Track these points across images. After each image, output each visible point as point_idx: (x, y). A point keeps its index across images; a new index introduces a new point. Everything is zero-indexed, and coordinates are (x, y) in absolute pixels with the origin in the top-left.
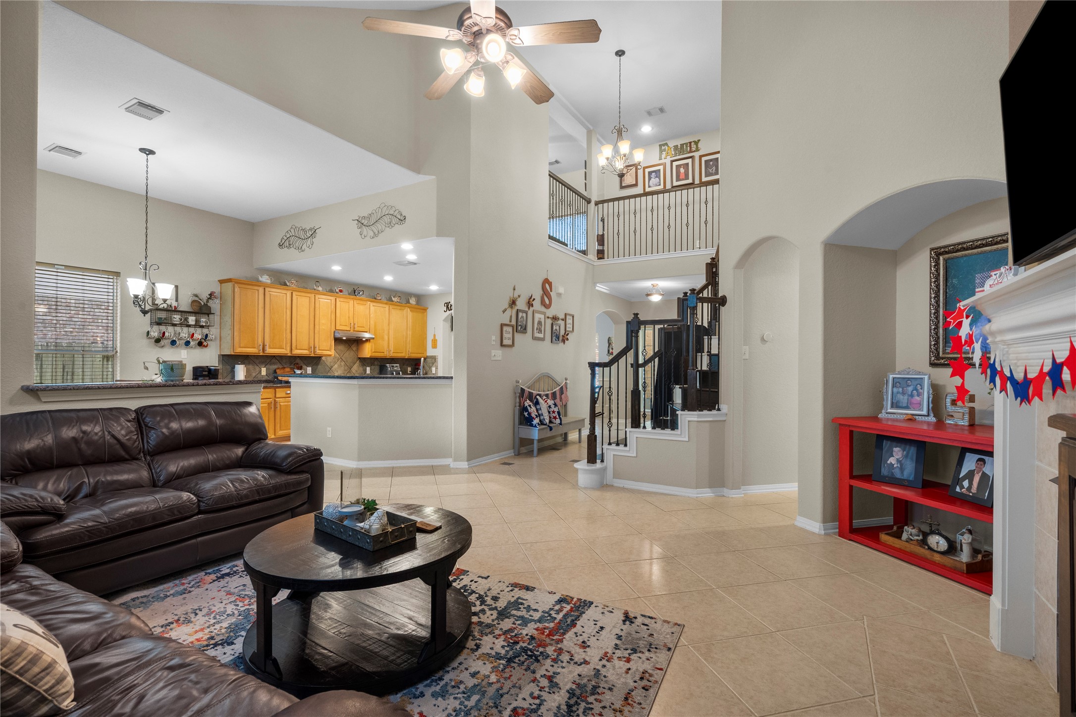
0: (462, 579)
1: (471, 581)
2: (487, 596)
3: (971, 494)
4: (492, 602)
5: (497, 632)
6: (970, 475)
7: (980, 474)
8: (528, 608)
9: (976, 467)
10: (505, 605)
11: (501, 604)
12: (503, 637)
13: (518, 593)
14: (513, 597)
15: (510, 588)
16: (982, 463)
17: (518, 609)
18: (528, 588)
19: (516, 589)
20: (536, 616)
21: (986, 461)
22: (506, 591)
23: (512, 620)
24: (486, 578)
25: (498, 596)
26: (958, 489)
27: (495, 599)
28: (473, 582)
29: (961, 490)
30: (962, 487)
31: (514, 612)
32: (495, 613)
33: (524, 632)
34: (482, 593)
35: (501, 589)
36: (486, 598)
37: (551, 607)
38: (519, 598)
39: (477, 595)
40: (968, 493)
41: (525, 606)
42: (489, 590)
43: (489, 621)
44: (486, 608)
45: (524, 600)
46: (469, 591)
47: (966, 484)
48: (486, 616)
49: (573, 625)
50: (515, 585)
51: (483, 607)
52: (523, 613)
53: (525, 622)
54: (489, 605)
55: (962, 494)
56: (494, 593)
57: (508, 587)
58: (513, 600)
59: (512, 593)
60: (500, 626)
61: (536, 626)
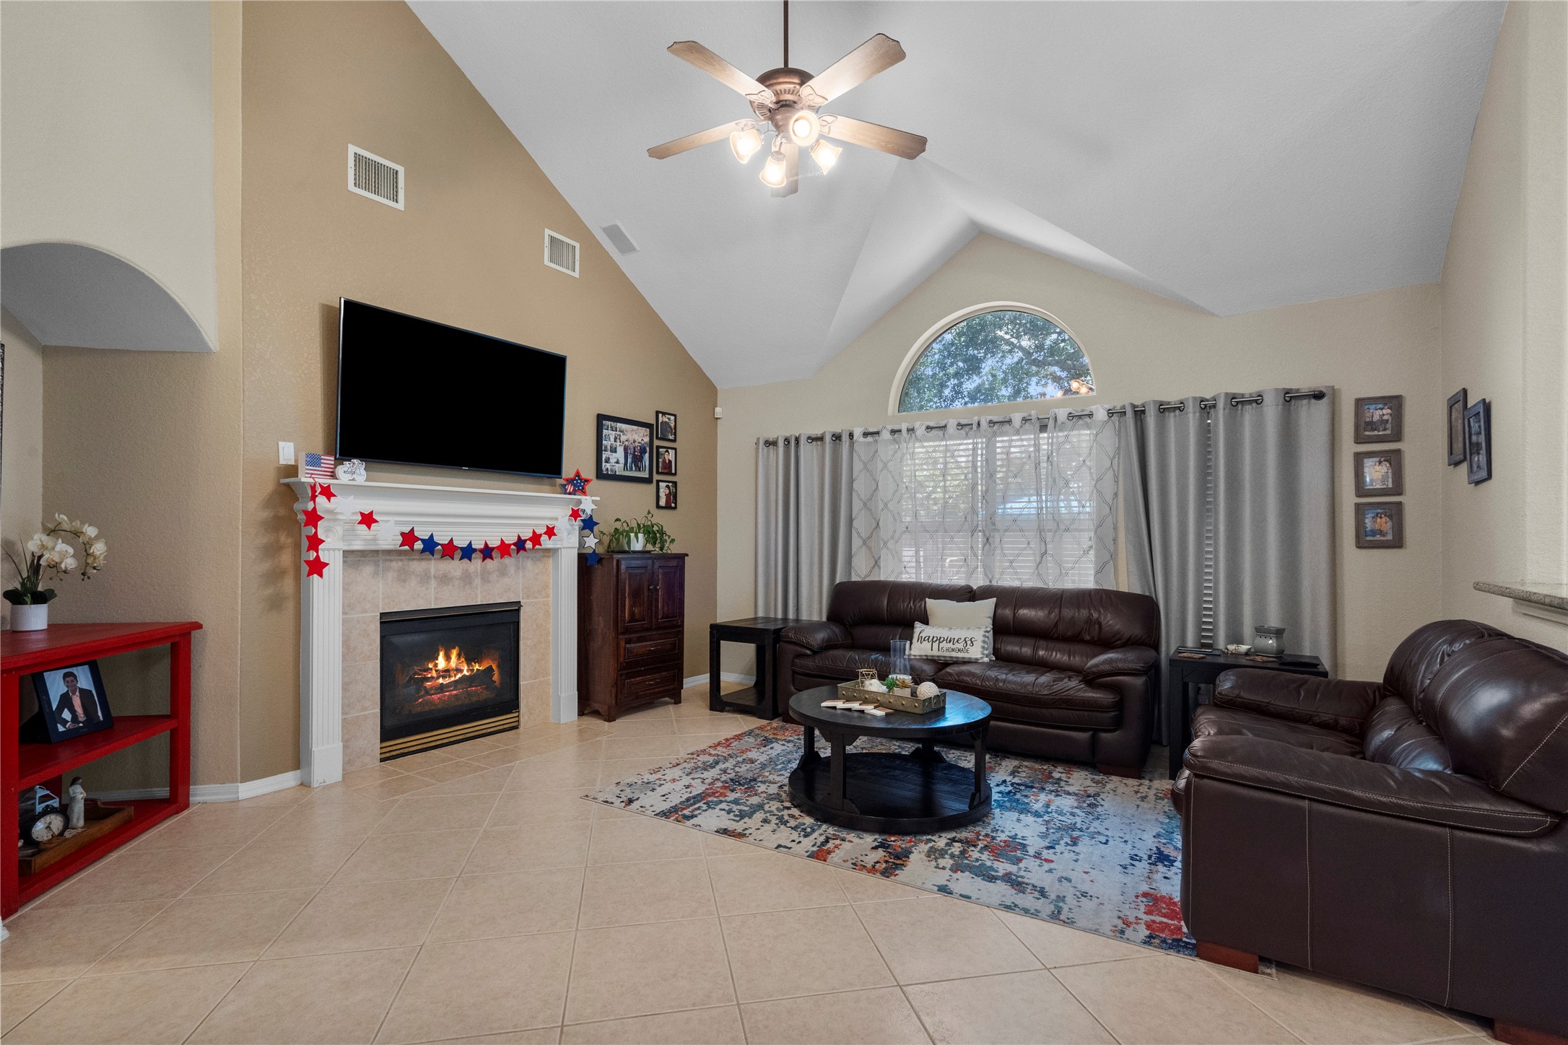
0: (813, 846)
1: (800, 842)
2: (777, 824)
3: (81, 725)
4: (770, 817)
5: (764, 795)
6: (66, 701)
7: (78, 693)
8: (729, 812)
9: (68, 687)
10: (754, 816)
11: (759, 816)
12: (759, 792)
13: (739, 827)
14: (745, 823)
15: (747, 832)
16: (72, 678)
17: (740, 811)
18: (725, 832)
19: (740, 831)
20: (723, 806)
21: (76, 673)
22: (754, 829)
23: (748, 803)
24: (779, 846)
25: (763, 824)
26: (61, 728)
27: (765, 821)
28: (797, 841)
29: (64, 727)
30: (64, 722)
31: (746, 809)
32: (766, 807)
33: (739, 795)
34: (782, 827)
35: (759, 832)
36: (777, 822)
37: (703, 813)
38: (738, 821)
39: (788, 825)
40: (77, 726)
41: (732, 814)
42: (774, 831)
43: (772, 803)
44: (776, 812)
45: (732, 820)
46: (800, 829)
47: (66, 715)
48: (775, 807)
49: (688, 800)
50: (741, 835)
51: (780, 814)
52: (735, 808)
53: (736, 802)
54: (774, 815)
55: (68, 731)
56: (768, 827)
57: (750, 834)
58: (746, 819)
59: (745, 826)
60: (761, 799)
61: (726, 798)
